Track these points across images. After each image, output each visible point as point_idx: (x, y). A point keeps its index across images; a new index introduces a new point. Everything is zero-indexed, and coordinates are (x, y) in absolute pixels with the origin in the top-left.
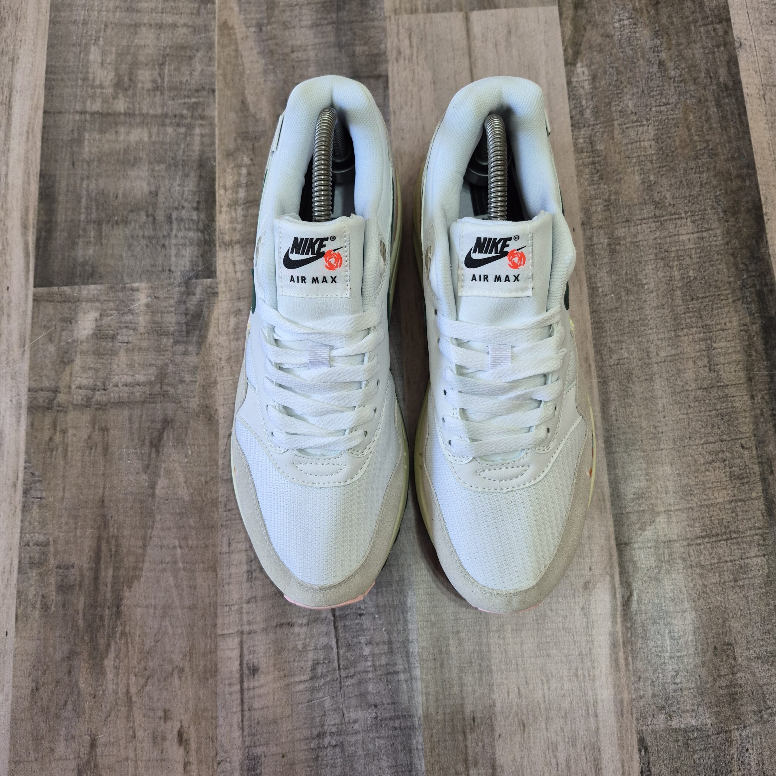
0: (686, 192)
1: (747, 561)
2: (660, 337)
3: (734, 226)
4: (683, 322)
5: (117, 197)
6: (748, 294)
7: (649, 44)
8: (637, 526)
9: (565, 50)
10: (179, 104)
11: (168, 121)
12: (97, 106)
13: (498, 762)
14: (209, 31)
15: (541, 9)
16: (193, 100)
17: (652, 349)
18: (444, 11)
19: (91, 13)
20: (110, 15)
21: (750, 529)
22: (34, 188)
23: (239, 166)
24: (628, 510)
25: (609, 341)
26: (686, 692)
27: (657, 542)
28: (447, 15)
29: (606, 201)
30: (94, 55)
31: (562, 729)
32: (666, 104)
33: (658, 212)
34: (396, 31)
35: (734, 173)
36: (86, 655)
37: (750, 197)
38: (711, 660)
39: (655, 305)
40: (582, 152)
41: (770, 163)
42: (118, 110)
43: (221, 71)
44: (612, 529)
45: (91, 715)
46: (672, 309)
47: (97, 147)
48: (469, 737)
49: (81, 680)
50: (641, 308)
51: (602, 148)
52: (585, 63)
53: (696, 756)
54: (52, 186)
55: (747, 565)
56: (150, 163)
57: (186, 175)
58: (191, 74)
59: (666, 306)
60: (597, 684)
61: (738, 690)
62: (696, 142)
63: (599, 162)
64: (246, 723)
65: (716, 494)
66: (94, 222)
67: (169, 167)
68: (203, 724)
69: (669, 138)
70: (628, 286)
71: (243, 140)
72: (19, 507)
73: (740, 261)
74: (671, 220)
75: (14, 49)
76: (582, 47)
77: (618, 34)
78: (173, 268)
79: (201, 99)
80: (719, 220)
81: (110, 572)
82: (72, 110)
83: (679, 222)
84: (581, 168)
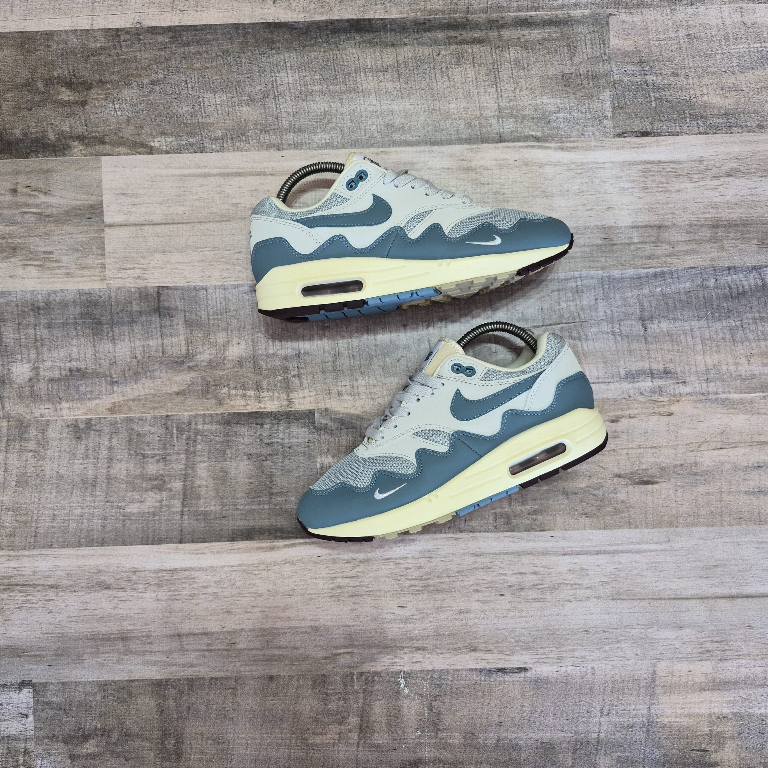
0: (256, 75)
1: (512, 60)
2: (362, 103)
3: (282, 44)
4: (352, 86)
7: (136, 90)
8: (489, 128)
10: (178, 441)
11: (192, 449)
12: (177, 503)
13: (631, 225)
14: (116, 421)
15: (104, 169)
16: (175, 431)
17: (371, 108)
18: (103, 243)
19: (96, 514)
20: (98, 499)
21: (492, 55)
22: (242, 544)
23: (229, 395)
24: (479, 134)
26: (591, 106)
28: (107, 241)
30: (133, 508)
31: (612, 184)
33: (271, 96)
34: (120, 280)
35: (242, 39)
36: (565, 484)
38: (572, 89)
41: (235, 13)
42: (181, 487)
43: (151, 411)
44: (491, 145)
45: (601, 478)
47: (211, 501)
48: (615, 242)
49: (581, 486)
51: (220, 132)
53: (628, 103)
54: (241, 531)
55: (515, 60)
57: (236, 433)
58: (153, 434)
59: (341, 97)
60: (585, 161)
61: (590, 73)
63: (231, 135)
64: (607, 380)
65: (469, 76)
66: (270, 498)
67: (229, 447)
68: (606, 407)
69: (213, 83)
71: (208, 393)
72: (471, 534)
73: (309, 43)
74: (277, 88)
75: (126, 572)
77: (127, 113)
78: (307, 440)
79: (174, 425)
80: (279, 54)
83: (278, 83)
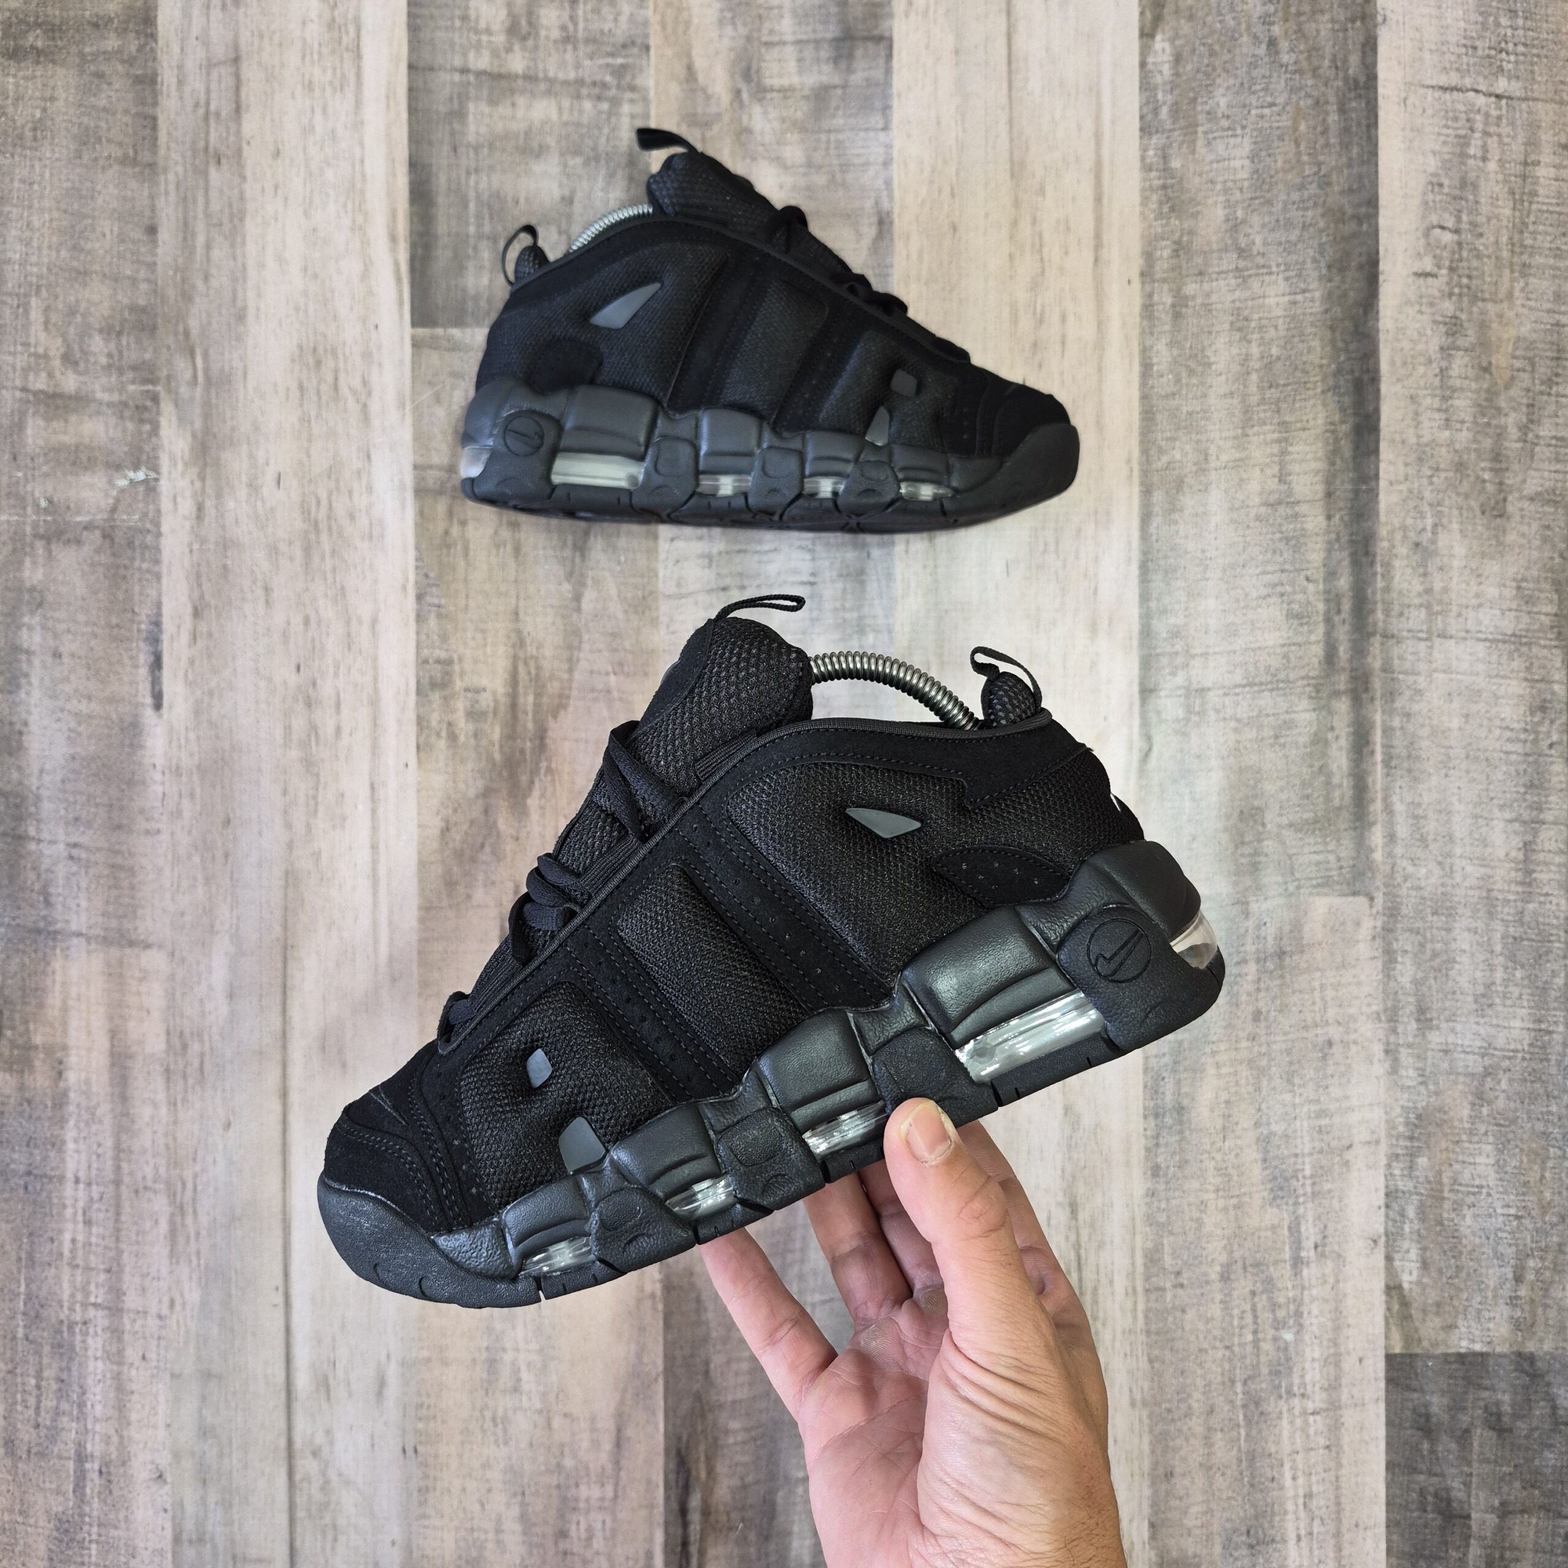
5: (517, 202)
6: (1342, 383)
9: (1142, 13)
25: (1159, 436)
27: (1187, 689)
29: (1175, 242)
32: (1272, 105)
37: (1364, 249)
39: (1222, 391)
40: (1151, 170)
46: (1244, 398)
50: (1205, 396)
52: (1167, 36)
56: (562, 154)
62: (1304, 164)
70: (1192, 364)
76: (1166, 11)
81: (531, 699)
82: (448, 66)
84: (1148, 193)
